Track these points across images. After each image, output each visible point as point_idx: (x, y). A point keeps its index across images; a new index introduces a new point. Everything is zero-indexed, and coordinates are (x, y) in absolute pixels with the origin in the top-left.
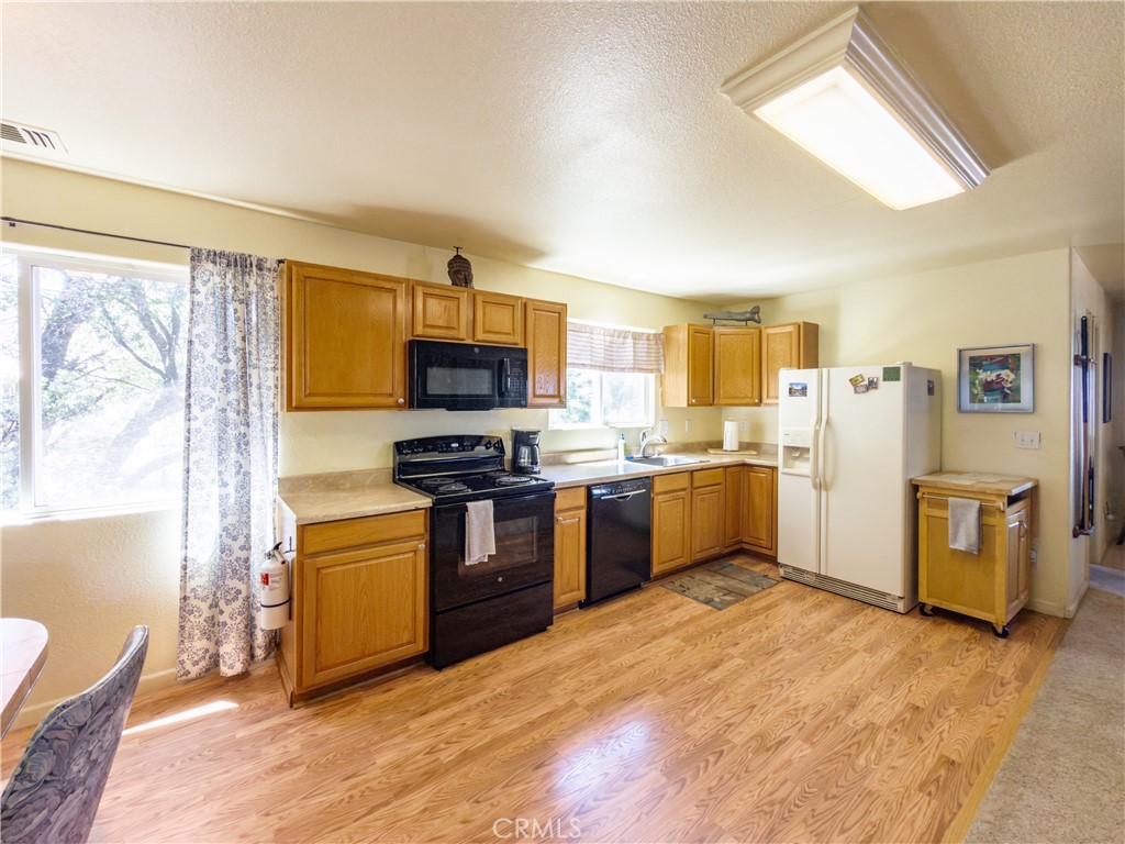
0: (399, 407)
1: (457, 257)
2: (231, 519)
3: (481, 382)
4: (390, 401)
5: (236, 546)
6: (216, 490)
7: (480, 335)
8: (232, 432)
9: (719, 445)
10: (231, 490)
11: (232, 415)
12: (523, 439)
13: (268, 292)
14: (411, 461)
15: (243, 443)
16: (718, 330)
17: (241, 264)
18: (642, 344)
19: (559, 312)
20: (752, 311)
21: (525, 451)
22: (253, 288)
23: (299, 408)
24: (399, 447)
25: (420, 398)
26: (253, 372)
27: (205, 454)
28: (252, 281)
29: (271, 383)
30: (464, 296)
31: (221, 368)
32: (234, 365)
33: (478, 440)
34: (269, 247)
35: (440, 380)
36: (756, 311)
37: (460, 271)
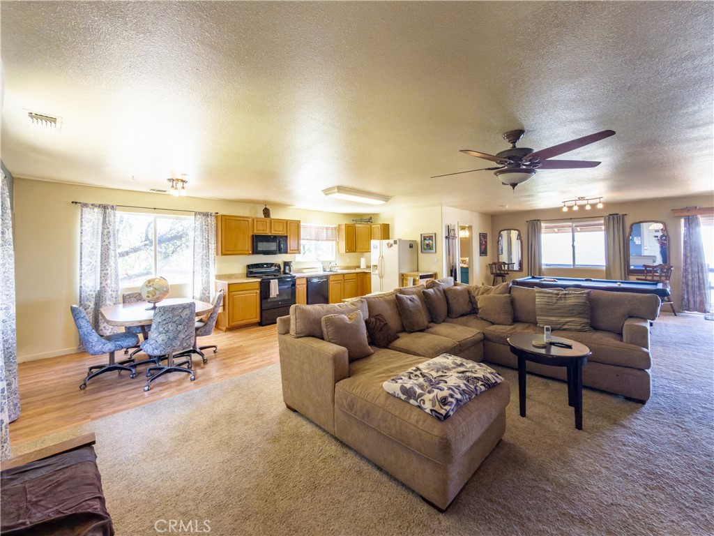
0: (250, 254)
1: (266, 208)
2: (205, 286)
3: (273, 246)
4: (247, 252)
5: (206, 293)
6: (201, 278)
7: (273, 232)
8: (205, 262)
9: (359, 267)
10: (205, 277)
11: (204, 257)
12: (286, 264)
13: (212, 221)
14: (252, 270)
15: (208, 265)
16: (357, 225)
17: (206, 215)
18: (330, 231)
19: (297, 224)
20: (369, 219)
21: (287, 267)
22: (209, 221)
23: (224, 255)
24: (249, 266)
25: (255, 251)
26: (210, 245)
27: (198, 267)
28: (209, 219)
29: (213, 248)
30: (268, 220)
31: (202, 244)
32: (205, 243)
33: (272, 265)
34: (212, 210)
35: (262, 246)
36: (371, 218)
37: (266, 212)
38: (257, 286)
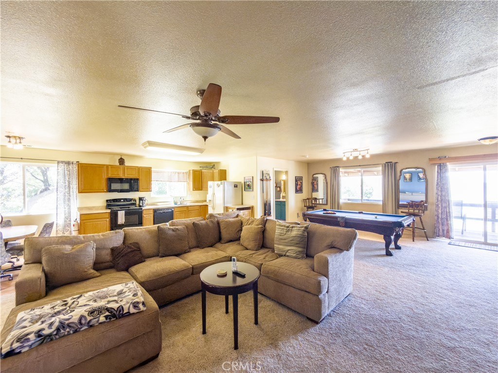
0: (105, 192)
1: (121, 158)
2: (67, 215)
3: (126, 186)
4: (103, 191)
5: (68, 221)
6: (64, 209)
7: (126, 176)
8: (67, 198)
9: (206, 201)
10: (66, 209)
11: (67, 194)
12: (141, 199)
13: (75, 168)
14: (110, 204)
15: (69, 200)
16: (203, 171)
17: (68, 163)
18: (181, 175)
19: (148, 171)
20: (212, 166)
21: (141, 202)
22: (71, 168)
23: (81, 193)
24: (107, 201)
25: (110, 190)
26: (70, 185)
27: (61, 202)
28: (71, 166)
29: (75, 187)
30: (122, 166)
31: (64, 185)
32: (67, 184)
33: (130, 200)
34: (74, 159)
35: (114, 186)
36: (214, 166)
37: (121, 161)
38: (108, 216)
